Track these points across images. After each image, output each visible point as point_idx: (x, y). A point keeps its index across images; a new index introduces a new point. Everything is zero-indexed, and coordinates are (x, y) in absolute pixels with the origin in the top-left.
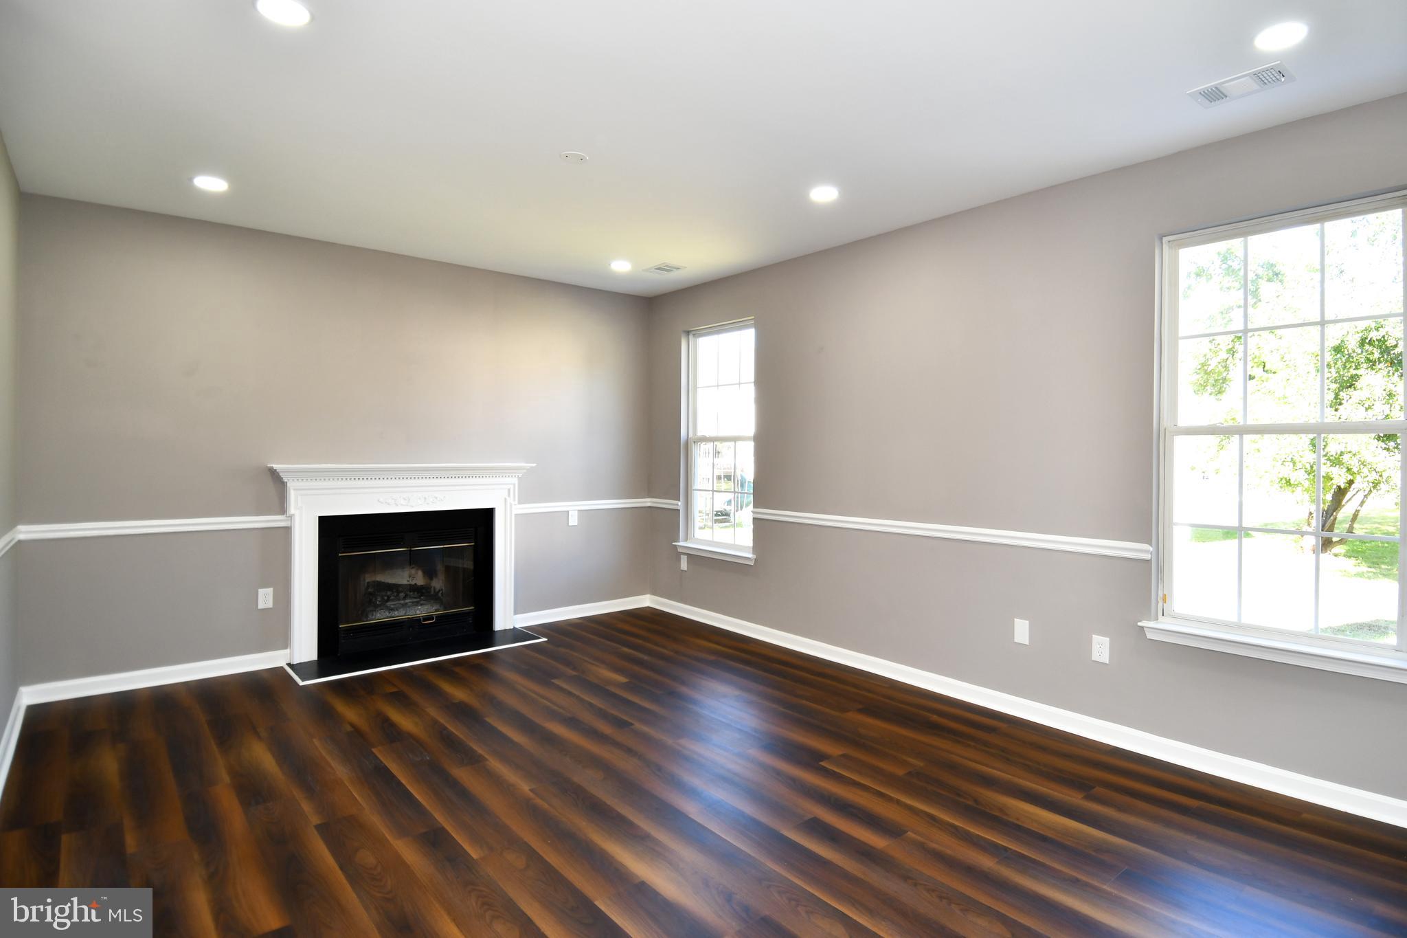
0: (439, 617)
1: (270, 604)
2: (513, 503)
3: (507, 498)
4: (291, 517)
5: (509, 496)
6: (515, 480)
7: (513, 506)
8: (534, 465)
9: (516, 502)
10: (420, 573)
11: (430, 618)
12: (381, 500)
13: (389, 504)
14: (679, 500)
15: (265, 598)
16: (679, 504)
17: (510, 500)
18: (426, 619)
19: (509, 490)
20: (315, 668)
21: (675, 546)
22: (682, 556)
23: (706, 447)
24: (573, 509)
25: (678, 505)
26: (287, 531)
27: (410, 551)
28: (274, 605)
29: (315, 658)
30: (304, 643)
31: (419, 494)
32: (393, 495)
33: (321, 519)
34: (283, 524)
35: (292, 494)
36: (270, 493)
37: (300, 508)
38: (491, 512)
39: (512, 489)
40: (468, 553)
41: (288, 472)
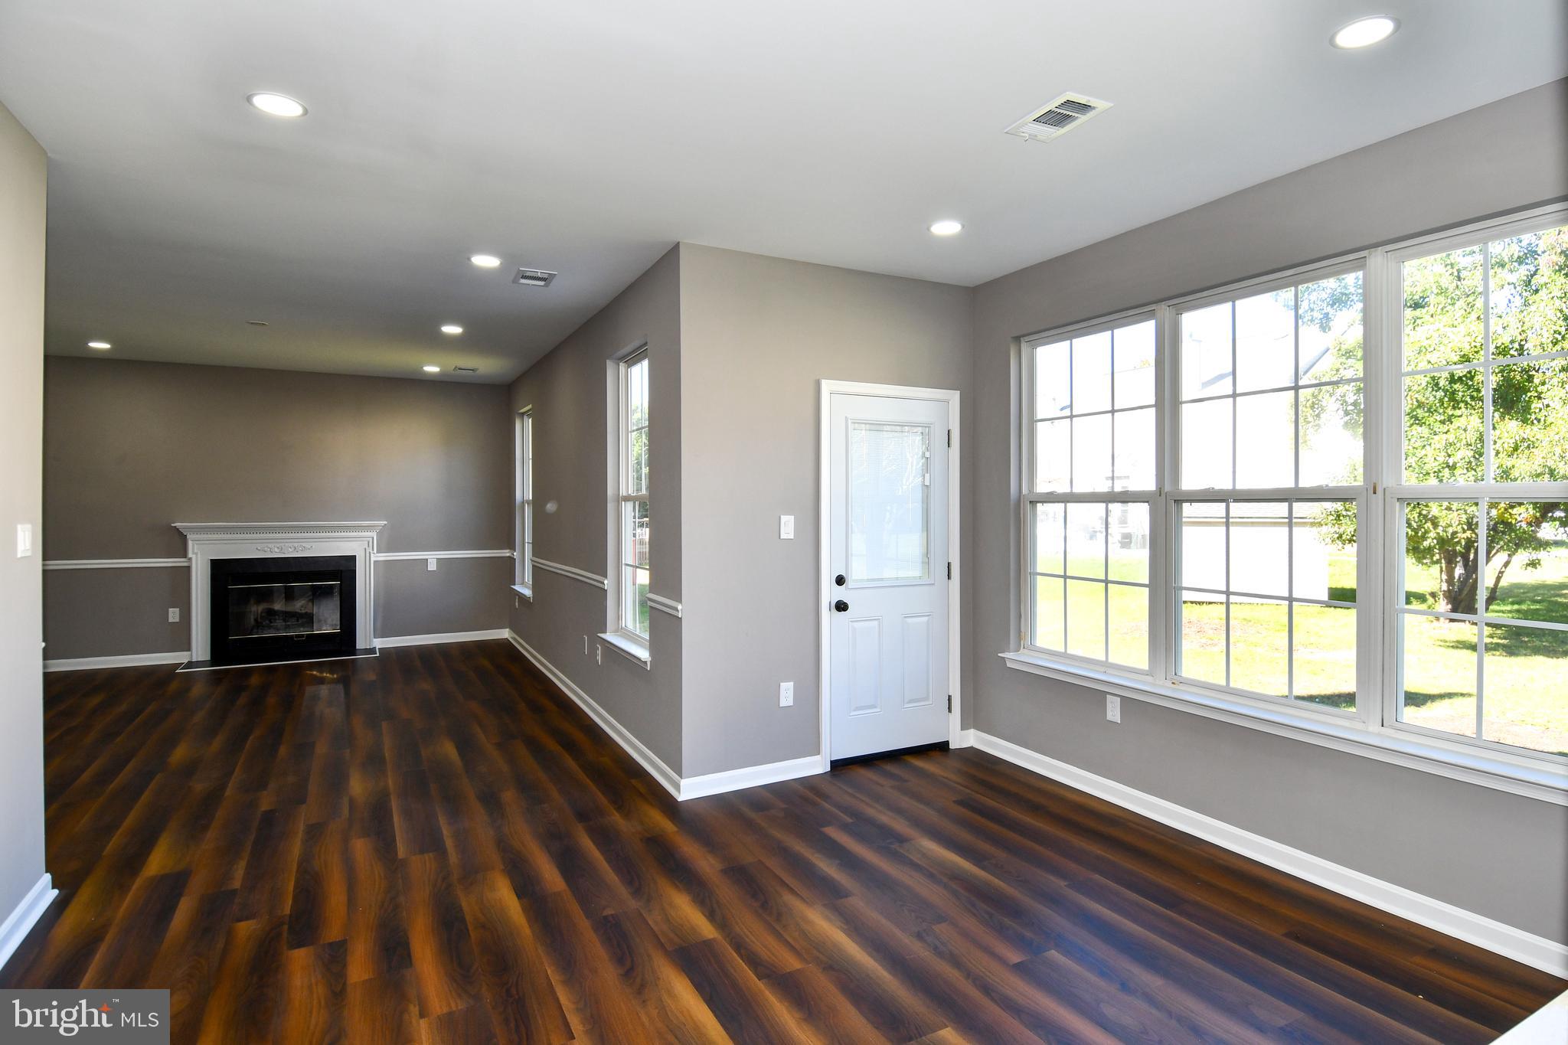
0: (309, 635)
1: (177, 620)
2: (371, 552)
3: (367, 547)
4: (190, 559)
6: (374, 535)
7: (372, 555)
8: (386, 522)
9: (375, 551)
11: (301, 636)
12: (259, 548)
13: (265, 552)
15: (174, 615)
16: (515, 554)
17: (369, 550)
19: (368, 542)
20: (208, 661)
21: (512, 588)
24: (432, 558)
26: (189, 568)
27: (286, 586)
28: (180, 620)
29: (208, 657)
30: (200, 648)
31: (290, 545)
32: (270, 546)
33: (213, 561)
34: (186, 564)
35: (190, 544)
36: (178, 544)
37: (196, 554)
38: (351, 560)
39: (371, 542)
40: (336, 590)
41: (187, 528)
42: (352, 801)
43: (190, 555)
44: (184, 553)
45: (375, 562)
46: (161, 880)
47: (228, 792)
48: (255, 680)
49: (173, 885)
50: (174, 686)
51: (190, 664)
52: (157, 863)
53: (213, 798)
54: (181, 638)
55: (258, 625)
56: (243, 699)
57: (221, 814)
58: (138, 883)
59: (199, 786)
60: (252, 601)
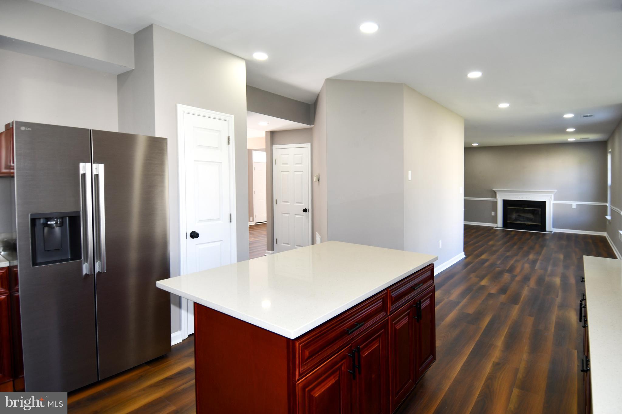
0: (531, 224)
2: (551, 200)
3: (549, 199)
6: (552, 195)
8: (558, 191)
12: (516, 197)
13: (518, 198)
14: (608, 203)
15: (493, 214)
18: (528, 224)
20: (502, 227)
24: (574, 204)
27: (524, 209)
30: (500, 223)
33: (503, 200)
34: (496, 200)
35: (497, 195)
36: (494, 194)
37: (499, 198)
38: (545, 202)
39: (551, 197)
40: (540, 211)
41: (497, 190)
42: (528, 259)
43: (497, 198)
44: (495, 197)
45: (553, 203)
46: (483, 259)
47: (500, 251)
48: (513, 233)
49: (486, 261)
50: (492, 231)
51: (497, 227)
52: (483, 257)
53: (497, 251)
54: (495, 220)
55: (516, 220)
56: (509, 236)
57: (498, 254)
58: (479, 258)
59: (494, 249)
60: (514, 212)
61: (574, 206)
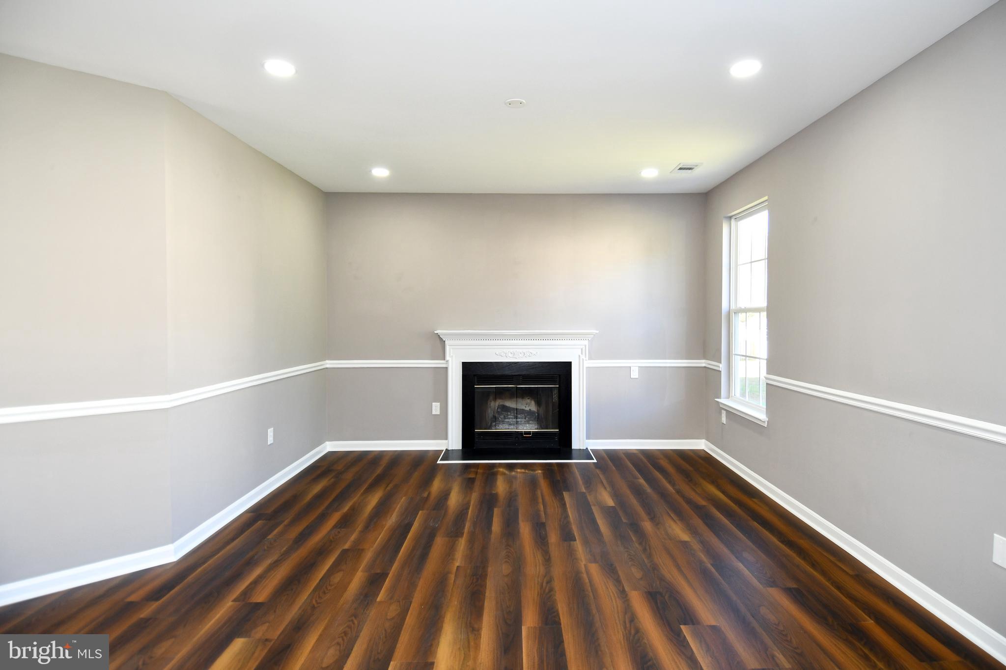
0: (534, 433)
1: (438, 413)
2: (584, 359)
3: (580, 355)
4: (448, 361)
5: (582, 353)
6: (586, 343)
7: (585, 361)
8: (598, 332)
9: (587, 358)
10: (533, 403)
11: (529, 433)
12: (497, 353)
13: (502, 356)
14: (721, 363)
15: (436, 408)
16: (721, 366)
17: (583, 357)
18: (526, 433)
19: (582, 349)
20: (460, 453)
21: (718, 402)
22: (723, 411)
23: (742, 316)
24: (635, 366)
25: (719, 367)
26: (447, 368)
27: (517, 387)
28: (440, 414)
29: (460, 448)
30: (454, 440)
31: (521, 351)
32: (505, 350)
33: (464, 364)
34: (444, 366)
35: (448, 348)
36: (438, 347)
37: (452, 357)
38: (568, 366)
39: (584, 349)
40: (556, 392)
41: (445, 335)
43: (448, 358)
44: (444, 357)
45: (587, 367)
54: (441, 430)
55: (495, 421)
60: (491, 398)
61: (635, 374)
